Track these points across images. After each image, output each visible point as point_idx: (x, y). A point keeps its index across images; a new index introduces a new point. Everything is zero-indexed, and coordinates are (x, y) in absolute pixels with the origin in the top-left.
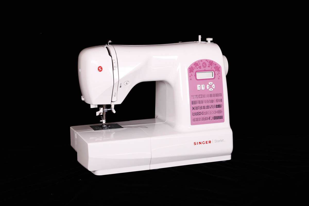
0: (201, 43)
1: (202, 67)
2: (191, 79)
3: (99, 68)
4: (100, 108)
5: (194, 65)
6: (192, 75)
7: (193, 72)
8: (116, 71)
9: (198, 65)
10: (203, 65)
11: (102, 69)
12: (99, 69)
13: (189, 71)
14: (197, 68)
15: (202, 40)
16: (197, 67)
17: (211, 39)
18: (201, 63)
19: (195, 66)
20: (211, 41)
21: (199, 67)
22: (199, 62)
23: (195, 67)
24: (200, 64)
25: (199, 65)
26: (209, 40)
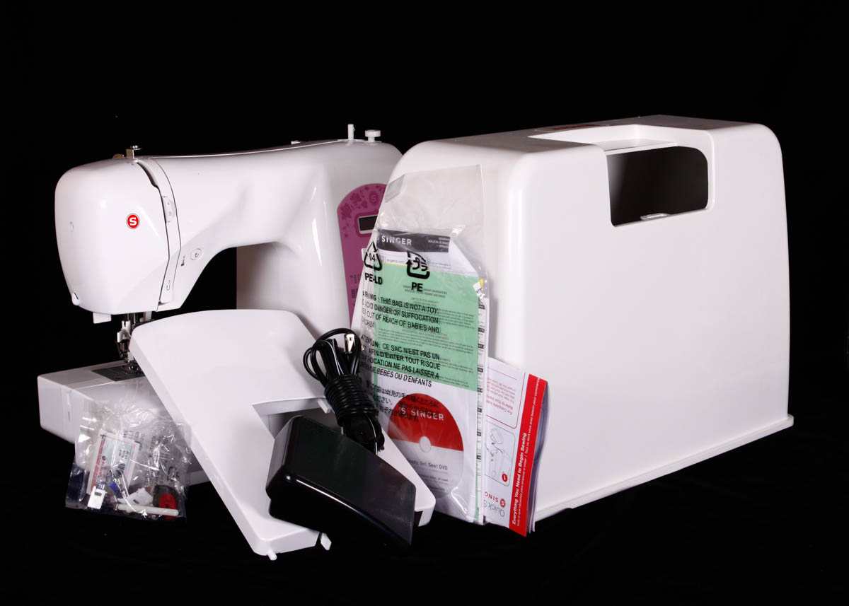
0: (355, 143)
1: (369, 205)
2: (346, 236)
3: (131, 220)
4: (123, 322)
5: (351, 199)
6: (348, 225)
7: (350, 217)
8: (172, 225)
9: (360, 200)
10: (370, 198)
11: (137, 220)
12: (129, 222)
13: (341, 216)
14: (359, 208)
15: (356, 137)
16: (359, 203)
17: (377, 134)
18: (367, 194)
19: (354, 202)
20: (376, 139)
21: (362, 205)
22: (361, 191)
23: (353, 205)
24: (363, 197)
25: (363, 199)
26: (372, 134)
